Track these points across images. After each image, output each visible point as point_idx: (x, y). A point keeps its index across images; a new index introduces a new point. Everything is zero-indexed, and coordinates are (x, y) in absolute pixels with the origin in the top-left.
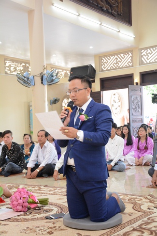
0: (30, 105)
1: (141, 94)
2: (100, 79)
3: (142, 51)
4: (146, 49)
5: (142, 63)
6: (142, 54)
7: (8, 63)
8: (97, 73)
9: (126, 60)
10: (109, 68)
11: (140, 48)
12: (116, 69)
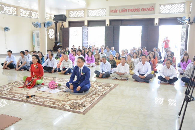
0: (33, 32)
1: (87, 30)
2: (69, 22)
3: (89, 11)
4: (90, 10)
5: (88, 16)
6: (89, 12)
7: (22, 10)
8: (67, 18)
9: (81, 14)
10: (73, 17)
11: (88, 9)
12: (76, 17)
